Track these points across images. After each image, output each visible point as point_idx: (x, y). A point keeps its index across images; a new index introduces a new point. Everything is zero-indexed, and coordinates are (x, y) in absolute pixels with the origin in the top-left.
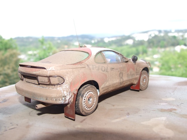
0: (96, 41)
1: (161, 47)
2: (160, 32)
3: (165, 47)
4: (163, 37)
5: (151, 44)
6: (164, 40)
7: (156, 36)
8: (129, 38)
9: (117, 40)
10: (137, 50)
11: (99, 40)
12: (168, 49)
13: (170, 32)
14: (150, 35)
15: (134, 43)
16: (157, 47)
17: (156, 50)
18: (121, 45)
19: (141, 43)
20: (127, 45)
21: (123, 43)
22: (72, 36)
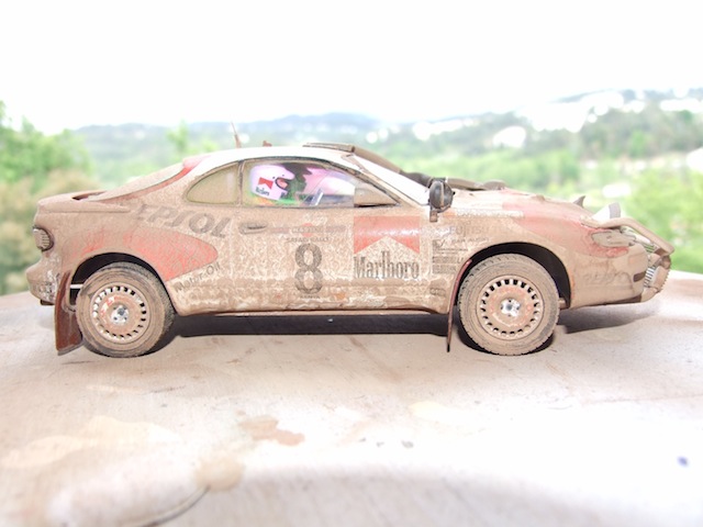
0: (384, 135)
1: (634, 155)
2: (629, 96)
3: (648, 154)
4: (641, 115)
5: (595, 145)
6: (645, 127)
7: (612, 115)
8: (509, 121)
9: (465, 128)
10: (541, 168)
11: (396, 130)
12: (659, 163)
13: (669, 96)
14: (592, 111)
15: (528, 141)
16: (616, 156)
17: (616, 165)
18: (480, 151)
19: (557, 140)
20: (502, 148)
21: (487, 143)
22: (294, 119)
